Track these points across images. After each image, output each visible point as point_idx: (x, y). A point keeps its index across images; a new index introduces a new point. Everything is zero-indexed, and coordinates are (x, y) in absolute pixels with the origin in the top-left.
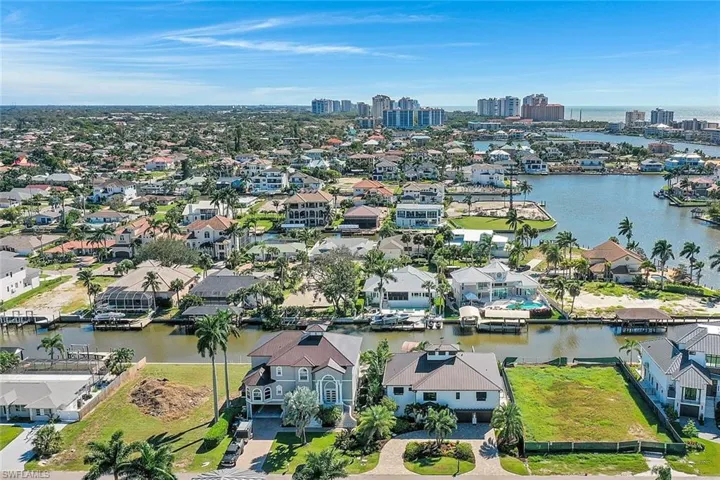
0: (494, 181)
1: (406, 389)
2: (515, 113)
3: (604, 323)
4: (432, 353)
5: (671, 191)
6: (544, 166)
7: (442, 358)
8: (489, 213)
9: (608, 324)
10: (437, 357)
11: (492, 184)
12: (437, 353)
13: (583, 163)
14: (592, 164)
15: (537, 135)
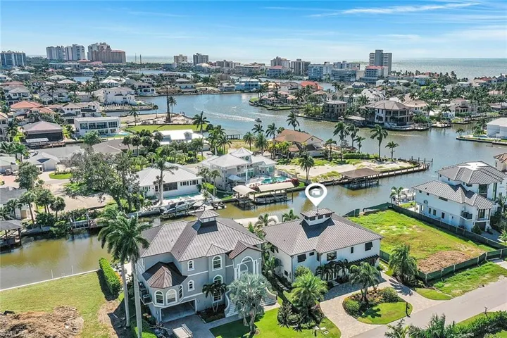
0: (128, 100)
1: (307, 255)
2: (82, 58)
3: (335, 184)
4: (312, 219)
5: (261, 101)
6: (153, 90)
7: (321, 221)
8: (151, 122)
9: (338, 184)
10: (317, 221)
11: (126, 103)
12: (317, 218)
13: (180, 87)
14: (186, 87)
15: (117, 71)
